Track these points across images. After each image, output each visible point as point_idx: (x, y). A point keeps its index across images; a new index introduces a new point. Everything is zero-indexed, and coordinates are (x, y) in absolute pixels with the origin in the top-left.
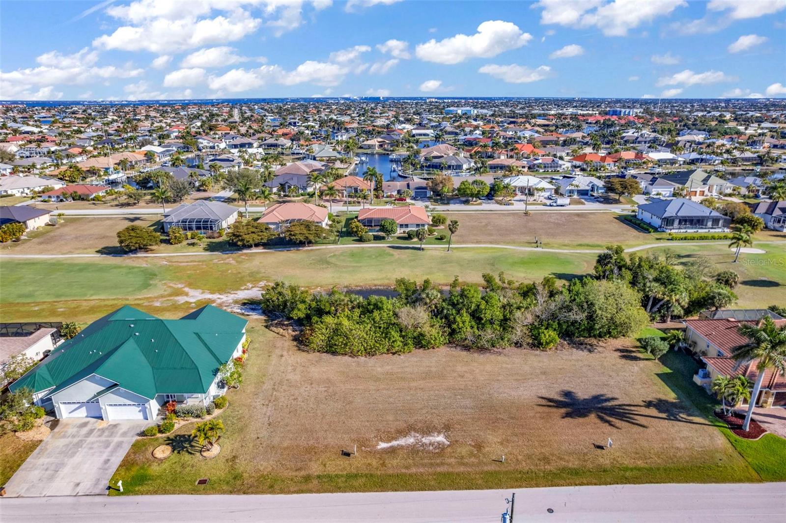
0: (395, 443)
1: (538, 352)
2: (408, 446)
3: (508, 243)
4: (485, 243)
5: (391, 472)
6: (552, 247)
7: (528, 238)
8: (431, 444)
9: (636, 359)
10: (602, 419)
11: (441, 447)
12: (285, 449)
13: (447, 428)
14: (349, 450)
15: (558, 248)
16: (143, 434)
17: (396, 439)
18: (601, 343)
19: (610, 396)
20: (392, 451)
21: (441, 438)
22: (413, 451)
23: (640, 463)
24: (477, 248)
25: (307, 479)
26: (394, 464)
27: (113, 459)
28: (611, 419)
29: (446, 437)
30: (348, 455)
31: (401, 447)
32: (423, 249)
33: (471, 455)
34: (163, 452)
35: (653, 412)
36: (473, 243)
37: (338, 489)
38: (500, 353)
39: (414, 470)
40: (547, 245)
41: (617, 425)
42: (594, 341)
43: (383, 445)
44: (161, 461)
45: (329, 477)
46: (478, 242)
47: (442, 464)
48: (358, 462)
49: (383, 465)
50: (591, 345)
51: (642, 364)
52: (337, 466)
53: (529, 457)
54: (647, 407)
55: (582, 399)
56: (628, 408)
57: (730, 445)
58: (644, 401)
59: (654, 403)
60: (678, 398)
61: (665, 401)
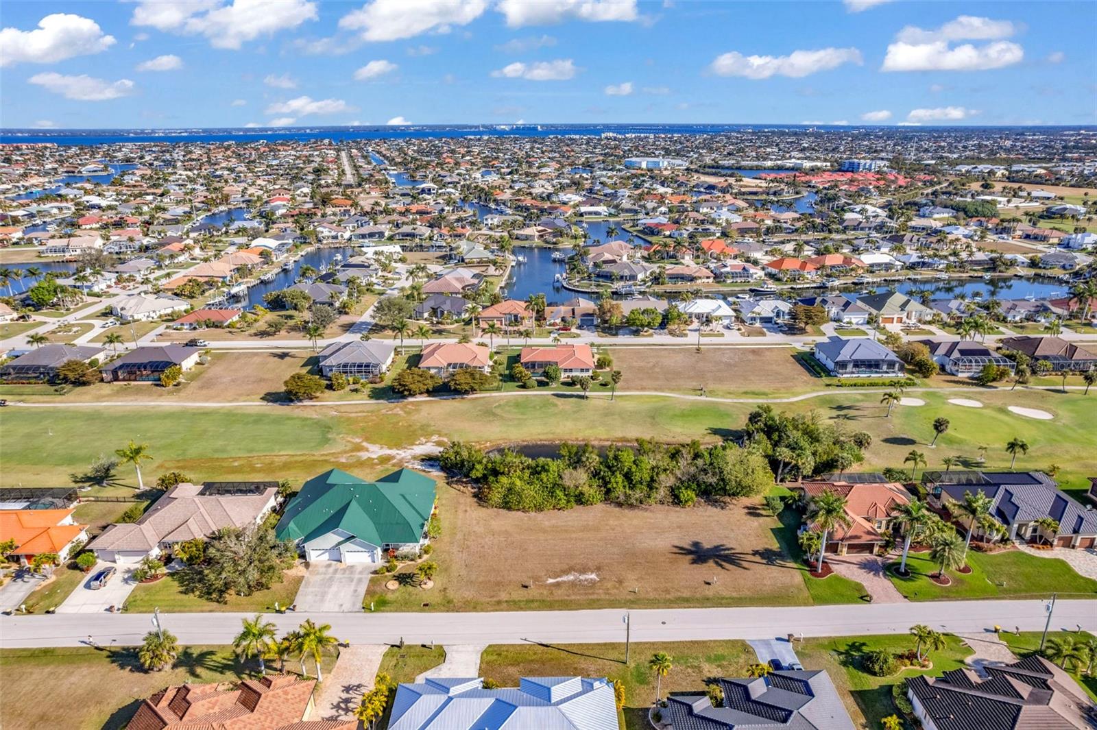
0: (559, 579)
1: (678, 509)
2: (569, 581)
3: (672, 390)
4: (650, 389)
5: (557, 598)
6: (717, 396)
7: (695, 384)
8: (586, 580)
9: (759, 515)
10: (717, 563)
11: (593, 583)
12: (481, 583)
13: (598, 569)
14: (527, 584)
15: (723, 397)
16: (375, 572)
17: (559, 576)
18: (734, 501)
19: (728, 546)
20: (558, 585)
21: (593, 576)
22: (573, 584)
23: (734, 595)
24: (641, 396)
25: (499, 602)
26: (559, 594)
27: (359, 589)
28: (723, 563)
29: (597, 575)
30: (526, 587)
31: (564, 582)
32: (587, 397)
33: (615, 587)
34: (393, 585)
35: (758, 559)
36: (637, 389)
37: (521, 609)
38: (646, 510)
39: (573, 597)
40: (712, 393)
41: (727, 568)
42: (727, 499)
43: (551, 581)
44: (393, 591)
45: (514, 602)
46: (643, 389)
47: (593, 593)
48: (533, 592)
49: (552, 594)
50: (725, 503)
51: (761, 519)
52: (519, 594)
53: (656, 590)
54: (754, 555)
55: (705, 548)
56: (739, 555)
57: (803, 583)
58: (752, 550)
59: (760, 552)
60: (780, 548)
61: (770, 550)
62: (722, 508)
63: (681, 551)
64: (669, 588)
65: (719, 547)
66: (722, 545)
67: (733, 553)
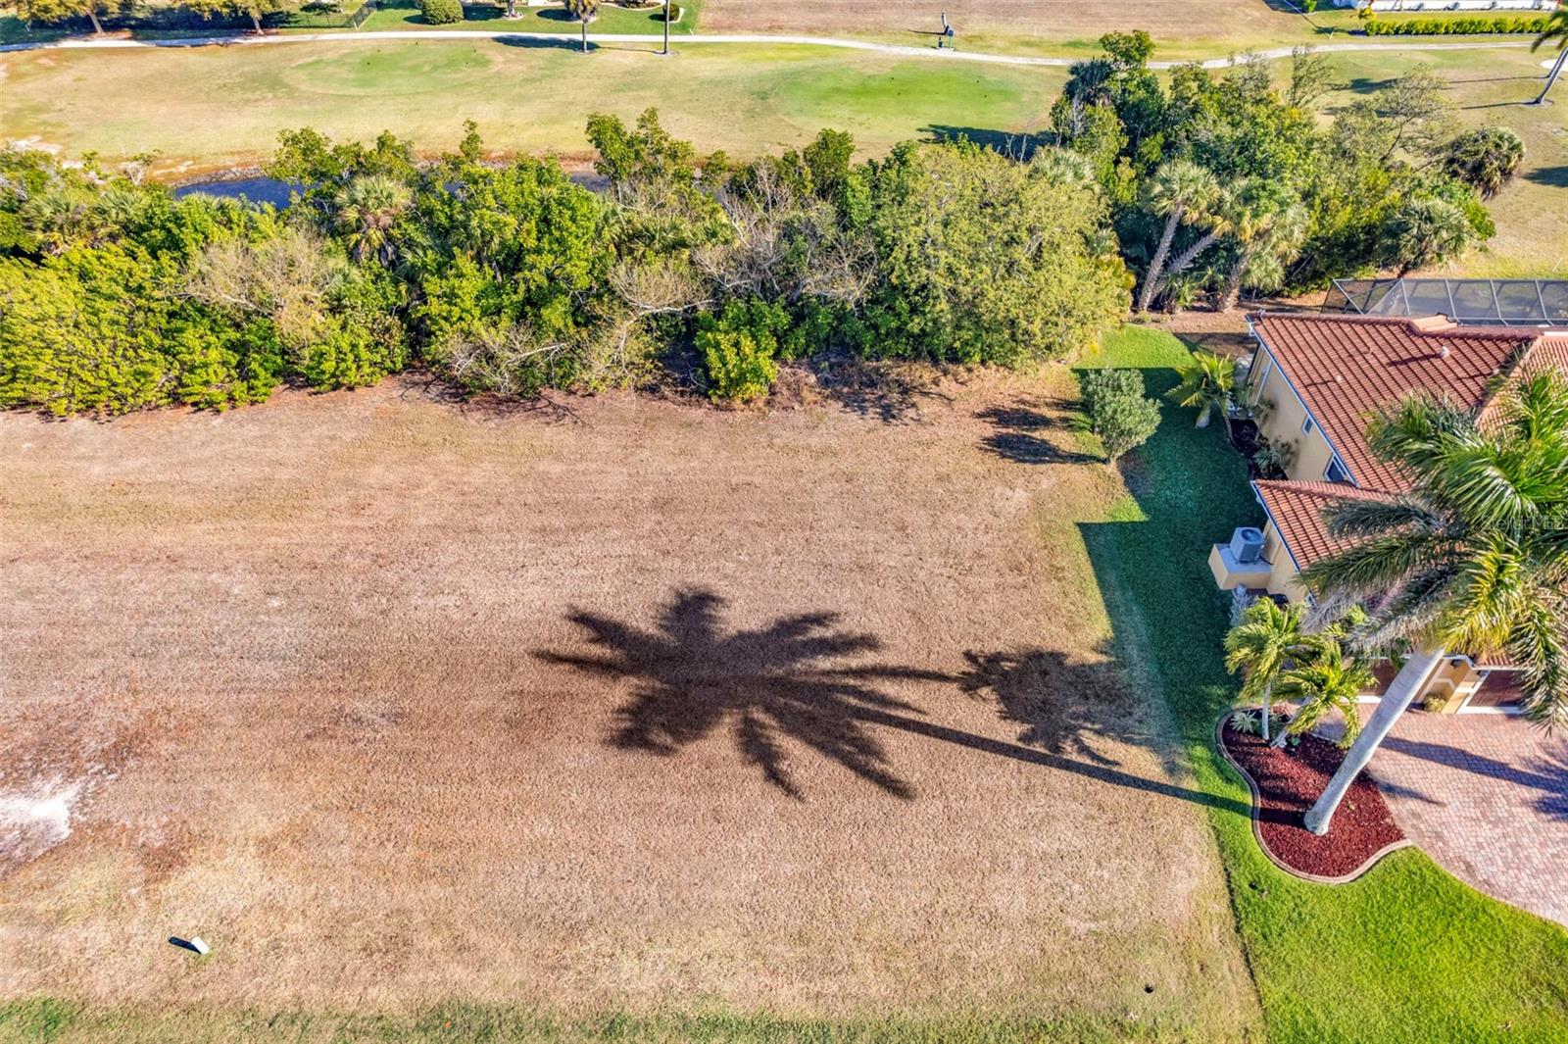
1: (697, 413)
3: (854, 31)
4: (794, 29)
6: (988, 48)
9: (1043, 453)
10: (750, 738)
15: (1004, 51)
18: (947, 385)
19: (850, 626)
28: (786, 742)
32: (592, 46)
35: (982, 715)
38: (560, 413)
40: (973, 41)
41: (799, 776)
42: (922, 373)
50: (906, 391)
53: (335, 928)
54: (969, 684)
55: (732, 631)
56: (888, 688)
57: (1221, 907)
58: (969, 656)
59: (1007, 665)
60: (1113, 646)
61: (1057, 657)
62: (887, 414)
63: (597, 651)
64: (419, 918)
65: (806, 629)
66: (820, 619)
67: (862, 673)
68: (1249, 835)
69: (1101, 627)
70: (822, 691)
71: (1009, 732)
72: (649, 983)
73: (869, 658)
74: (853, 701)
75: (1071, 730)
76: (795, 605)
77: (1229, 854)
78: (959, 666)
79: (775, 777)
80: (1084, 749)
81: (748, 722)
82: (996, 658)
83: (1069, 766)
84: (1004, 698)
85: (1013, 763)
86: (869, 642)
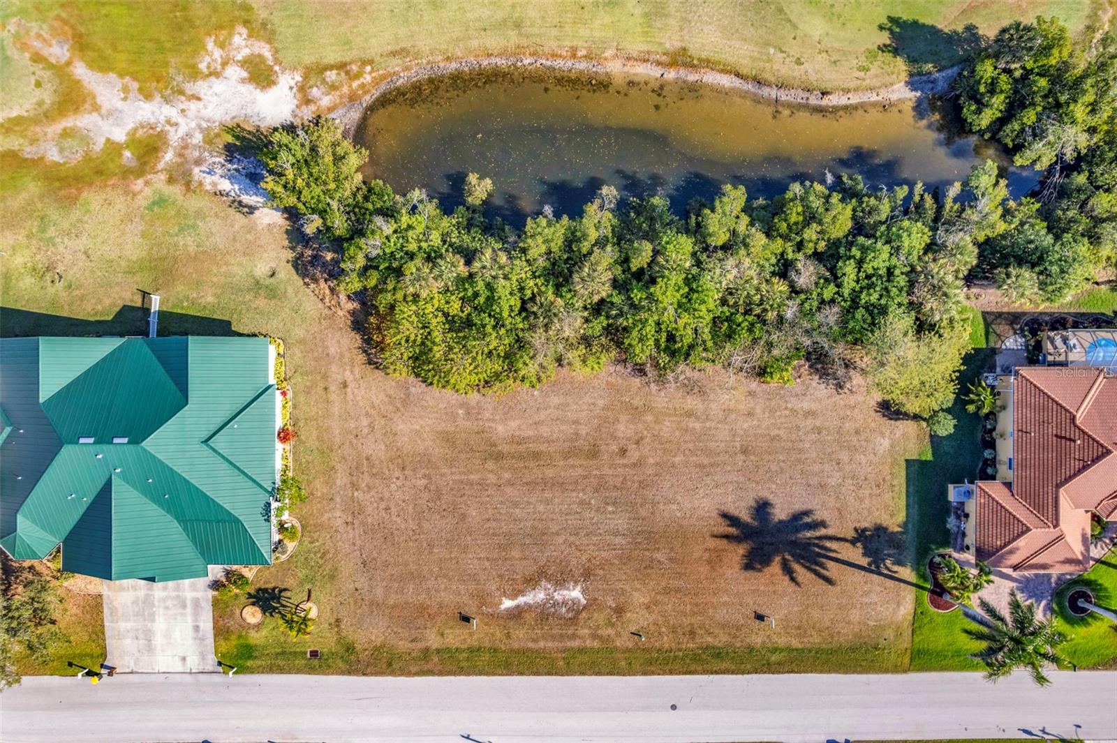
5: (516, 645)
10: (788, 570)
13: (587, 574)
14: (467, 611)
16: (215, 585)
17: (521, 592)
20: (517, 614)
22: (544, 614)
26: (521, 637)
28: (797, 567)
29: (584, 592)
30: (467, 619)
33: (609, 623)
34: (252, 615)
35: (858, 554)
41: (799, 579)
48: (479, 631)
50: (848, 366)
51: (900, 428)
55: (776, 520)
56: (828, 544)
57: (911, 618)
58: (856, 530)
59: (868, 533)
60: (905, 525)
61: (885, 529)
62: (839, 385)
63: (733, 530)
64: (696, 626)
65: (801, 519)
66: (807, 513)
67: (820, 538)
68: (926, 596)
69: (901, 517)
70: (807, 545)
71: (864, 561)
72: (759, 640)
73: (823, 532)
74: (817, 550)
75: (883, 560)
76: (798, 507)
77: (918, 602)
78: (851, 534)
79: (793, 579)
80: (887, 568)
81: (784, 559)
82: (864, 530)
83: (880, 574)
84: (865, 548)
85: (863, 573)
86: (823, 524)
